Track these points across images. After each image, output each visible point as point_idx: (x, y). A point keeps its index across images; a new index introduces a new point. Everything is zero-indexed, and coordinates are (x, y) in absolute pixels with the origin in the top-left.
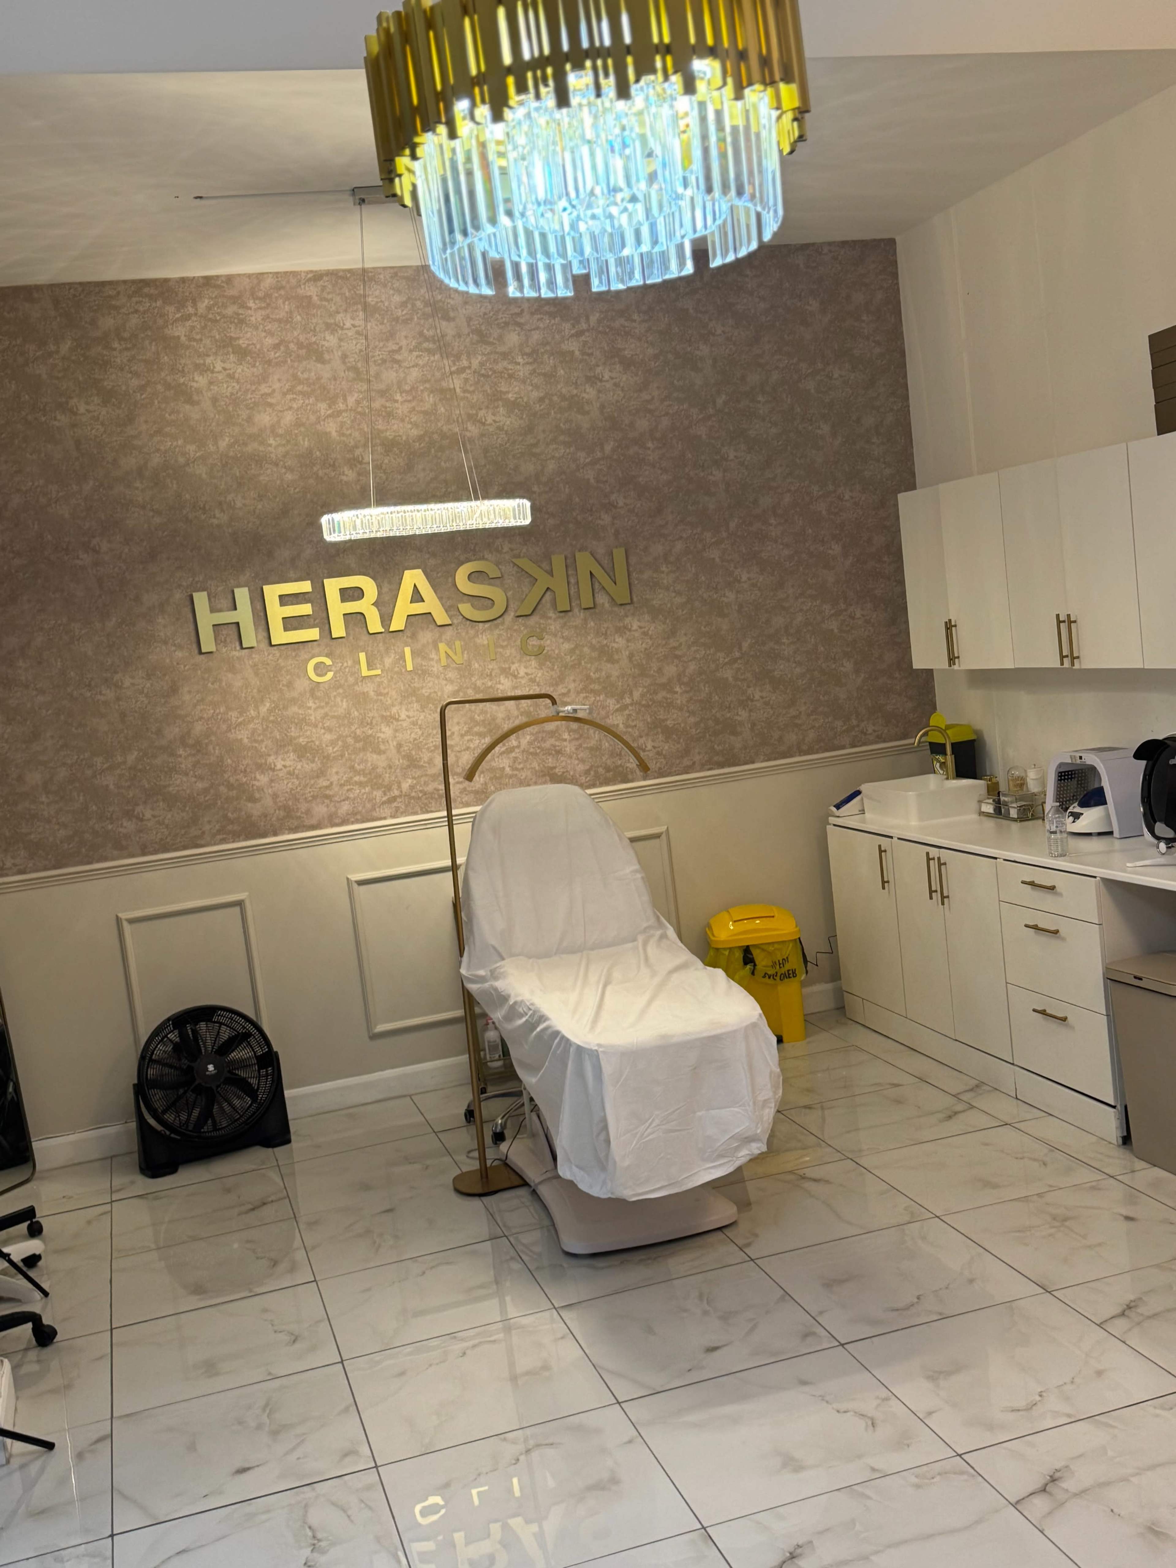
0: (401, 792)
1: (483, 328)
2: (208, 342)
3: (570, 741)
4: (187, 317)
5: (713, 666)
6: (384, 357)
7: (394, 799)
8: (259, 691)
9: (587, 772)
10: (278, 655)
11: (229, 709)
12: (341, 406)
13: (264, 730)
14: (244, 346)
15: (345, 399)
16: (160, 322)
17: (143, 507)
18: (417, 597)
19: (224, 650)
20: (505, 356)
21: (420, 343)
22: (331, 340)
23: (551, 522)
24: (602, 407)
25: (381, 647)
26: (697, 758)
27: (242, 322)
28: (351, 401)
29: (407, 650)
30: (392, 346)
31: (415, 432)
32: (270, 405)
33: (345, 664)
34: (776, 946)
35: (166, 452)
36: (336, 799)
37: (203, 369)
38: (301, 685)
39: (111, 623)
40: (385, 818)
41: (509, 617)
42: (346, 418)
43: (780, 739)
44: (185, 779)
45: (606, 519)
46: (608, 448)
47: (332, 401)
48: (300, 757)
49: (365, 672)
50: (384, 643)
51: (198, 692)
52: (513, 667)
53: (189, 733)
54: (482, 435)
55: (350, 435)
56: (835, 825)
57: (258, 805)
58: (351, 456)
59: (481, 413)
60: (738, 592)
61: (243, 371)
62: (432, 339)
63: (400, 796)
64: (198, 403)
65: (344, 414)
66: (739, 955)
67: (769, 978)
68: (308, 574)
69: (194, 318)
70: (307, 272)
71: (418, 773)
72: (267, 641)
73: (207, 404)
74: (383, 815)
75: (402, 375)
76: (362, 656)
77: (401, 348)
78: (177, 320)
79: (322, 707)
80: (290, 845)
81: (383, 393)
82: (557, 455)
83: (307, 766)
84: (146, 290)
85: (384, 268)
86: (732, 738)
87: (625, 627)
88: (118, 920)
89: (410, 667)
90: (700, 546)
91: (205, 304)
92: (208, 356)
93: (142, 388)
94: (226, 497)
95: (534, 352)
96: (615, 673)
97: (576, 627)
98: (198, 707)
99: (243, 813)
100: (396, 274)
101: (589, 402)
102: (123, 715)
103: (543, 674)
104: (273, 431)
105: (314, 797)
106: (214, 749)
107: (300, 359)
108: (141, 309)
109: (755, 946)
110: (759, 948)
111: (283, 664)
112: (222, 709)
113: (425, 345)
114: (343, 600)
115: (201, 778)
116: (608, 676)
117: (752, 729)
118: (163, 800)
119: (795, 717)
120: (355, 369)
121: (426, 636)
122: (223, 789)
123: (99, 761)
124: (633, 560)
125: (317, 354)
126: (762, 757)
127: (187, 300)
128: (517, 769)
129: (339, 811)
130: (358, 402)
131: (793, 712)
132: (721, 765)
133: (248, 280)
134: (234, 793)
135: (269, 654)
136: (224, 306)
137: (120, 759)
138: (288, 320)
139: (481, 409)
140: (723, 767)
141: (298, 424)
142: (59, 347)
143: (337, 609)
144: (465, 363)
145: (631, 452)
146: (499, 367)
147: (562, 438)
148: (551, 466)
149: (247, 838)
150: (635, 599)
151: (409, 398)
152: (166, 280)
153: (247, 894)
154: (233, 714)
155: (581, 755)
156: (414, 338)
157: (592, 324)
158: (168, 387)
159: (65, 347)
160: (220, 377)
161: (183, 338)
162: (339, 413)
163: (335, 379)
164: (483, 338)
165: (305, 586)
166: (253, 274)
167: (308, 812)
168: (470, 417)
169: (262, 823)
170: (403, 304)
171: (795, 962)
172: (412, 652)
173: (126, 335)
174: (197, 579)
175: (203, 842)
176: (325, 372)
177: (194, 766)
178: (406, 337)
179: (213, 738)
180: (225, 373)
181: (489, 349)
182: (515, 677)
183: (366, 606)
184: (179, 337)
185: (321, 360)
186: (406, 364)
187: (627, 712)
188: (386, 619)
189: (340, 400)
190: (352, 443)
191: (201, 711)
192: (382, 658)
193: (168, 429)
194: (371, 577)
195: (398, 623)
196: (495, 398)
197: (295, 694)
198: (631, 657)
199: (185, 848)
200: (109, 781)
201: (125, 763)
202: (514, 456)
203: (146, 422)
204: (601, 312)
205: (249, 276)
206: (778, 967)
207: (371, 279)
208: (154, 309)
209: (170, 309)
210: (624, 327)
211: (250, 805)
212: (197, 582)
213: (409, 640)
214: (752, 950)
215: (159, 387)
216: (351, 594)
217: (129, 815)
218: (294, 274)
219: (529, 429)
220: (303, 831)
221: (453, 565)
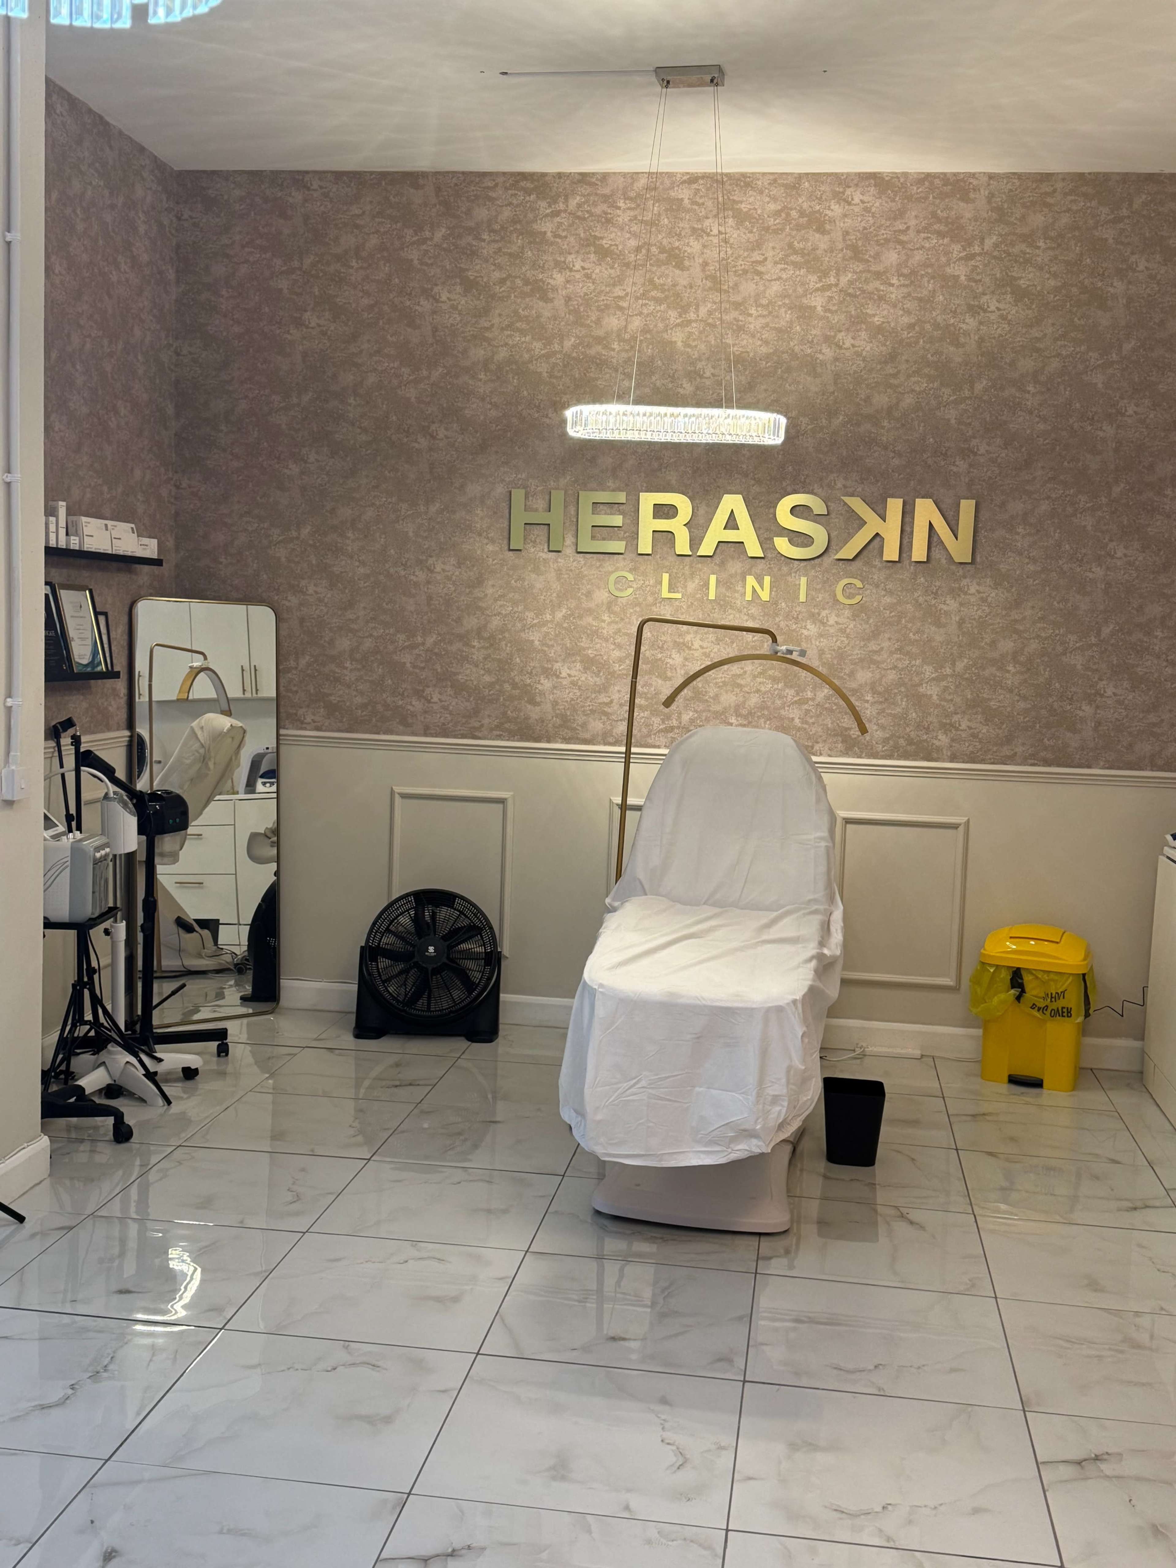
0: (680, 723)
1: (860, 243)
2: (572, 239)
3: (873, 704)
4: (557, 214)
5: (1060, 649)
6: (746, 267)
7: (672, 729)
8: (558, 596)
9: (885, 741)
10: (583, 563)
11: (526, 608)
12: (692, 316)
13: (556, 636)
14: (606, 246)
15: (697, 309)
16: (531, 216)
17: (483, 399)
18: (731, 523)
19: (533, 550)
20: (878, 275)
21: (787, 256)
22: (694, 246)
23: (896, 462)
24: (982, 340)
25: (687, 570)
26: (1020, 750)
27: (608, 221)
28: (703, 311)
29: (713, 579)
30: (756, 256)
31: (764, 350)
32: (621, 309)
33: (647, 583)
34: (1052, 976)
35: (513, 346)
36: (613, 717)
37: (562, 266)
38: (601, 596)
39: (434, 508)
40: (659, 747)
41: (827, 560)
42: (694, 328)
43: (1130, 746)
44: (474, 670)
45: (962, 465)
46: (979, 387)
47: (684, 310)
48: (586, 669)
49: (665, 594)
50: (691, 567)
51: (501, 587)
52: (824, 613)
53: (485, 626)
54: (836, 359)
55: (696, 346)
56: (1169, 858)
57: (538, 709)
58: (693, 368)
59: (840, 336)
60: (1108, 568)
61: (601, 272)
62: (802, 252)
63: (678, 727)
64: (551, 300)
65: (694, 325)
66: (1006, 976)
67: (1039, 1010)
68: (627, 485)
69: (563, 215)
70: (683, 174)
71: (701, 707)
72: (574, 548)
73: (559, 302)
74: (658, 743)
75: (762, 288)
76: (666, 577)
77: (766, 259)
78: (547, 215)
79: (616, 623)
80: (561, 755)
81: (737, 306)
82: (917, 389)
83: (589, 679)
84: (523, 184)
85: (764, 174)
86: (1069, 735)
87: (960, 589)
88: (392, 792)
89: (712, 596)
90: (1070, 510)
91: (576, 201)
92: (570, 254)
93: (502, 281)
94: (561, 398)
95: (913, 273)
96: (939, 638)
97: (902, 580)
98: (499, 603)
99: (522, 714)
100: (775, 180)
101: (966, 334)
102: (430, 598)
103: (855, 626)
104: (618, 336)
105: (593, 712)
106: (506, 645)
107: (659, 263)
108: (515, 202)
109: (1029, 971)
110: (1032, 974)
111: (586, 572)
112: (520, 608)
113: (793, 258)
114: (655, 516)
115: (489, 672)
116: (930, 640)
117: (1095, 729)
118: (451, 686)
119: (1154, 725)
120: (713, 278)
121: (735, 567)
122: (507, 687)
123: (401, 637)
124: (985, 515)
125: (675, 258)
126: (1102, 763)
127: (560, 196)
128: (807, 723)
129: (614, 731)
130: (710, 313)
131: (1152, 718)
132: (1047, 763)
133: (622, 179)
134: (516, 692)
135: (574, 561)
136: (595, 204)
137: (420, 640)
138: (653, 223)
139: (840, 331)
140: (1050, 766)
141: (645, 330)
142: (433, 234)
143: (648, 524)
144: (832, 280)
145: (1006, 394)
146: (870, 287)
147: (926, 371)
148: (908, 400)
149: (521, 740)
150: (978, 559)
151: (765, 313)
152: (544, 175)
153: (512, 793)
154: (530, 615)
155: (882, 721)
156: (782, 249)
157: (986, 248)
158: (527, 282)
159: (439, 234)
160: (578, 276)
161: (549, 234)
162: (690, 322)
163: (691, 287)
164: (856, 253)
165: (621, 497)
166: (628, 173)
167: (584, 725)
168: (827, 339)
169: (538, 728)
170: (778, 213)
171: (1073, 1000)
172: (718, 581)
173: (497, 227)
174: (519, 476)
175: (480, 735)
176: (683, 279)
177: (485, 659)
178: (774, 248)
179: (507, 635)
180: (583, 272)
181: (862, 267)
182: (823, 624)
183: (677, 526)
184: (545, 233)
185: (680, 266)
186: (767, 277)
187: (944, 683)
188: (695, 543)
189: (692, 309)
190: (696, 356)
191: (501, 606)
192: (686, 582)
193: (518, 325)
194: (689, 498)
195: (707, 548)
196: (857, 322)
197: (592, 605)
198: (961, 623)
199: (463, 736)
200: (407, 659)
201: (423, 644)
202: (867, 385)
203: (500, 315)
204: (1000, 235)
205: (624, 175)
206: (1049, 1000)
207: (747, 185)
208: (527, 202)
209: (543, 204)
210: (1025, 253)
211: (529, 707)
212: (519, 480)
213: (717, 568)
214: (1025, 975)
215: (519, 282)
216: (664, 511)
217: (419, 694)
218: (670, 175)
219: (892, 357)
220: (578, 744)
221: (777, 495)
